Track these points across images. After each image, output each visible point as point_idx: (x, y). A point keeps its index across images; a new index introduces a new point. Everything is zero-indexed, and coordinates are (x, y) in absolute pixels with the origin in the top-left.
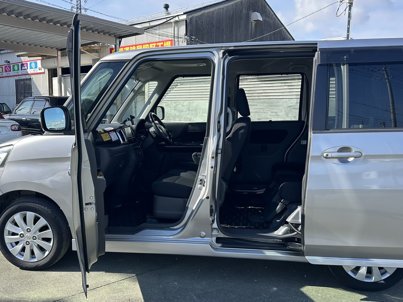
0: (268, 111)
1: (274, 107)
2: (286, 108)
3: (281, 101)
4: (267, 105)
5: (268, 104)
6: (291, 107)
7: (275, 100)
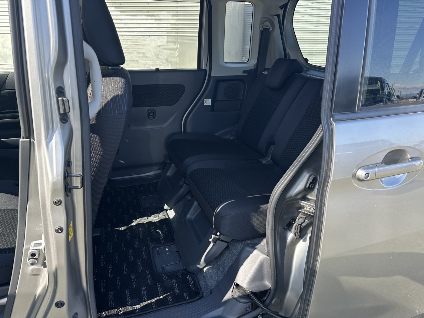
0: (134, 51)
1: (140, 47)
2: (155, 48)
3: (148, 39)
4: (130, 43)
5: (132, 42)
6: (161, 47)
7: (141, 38)
